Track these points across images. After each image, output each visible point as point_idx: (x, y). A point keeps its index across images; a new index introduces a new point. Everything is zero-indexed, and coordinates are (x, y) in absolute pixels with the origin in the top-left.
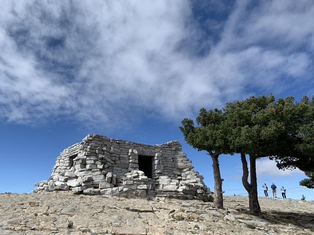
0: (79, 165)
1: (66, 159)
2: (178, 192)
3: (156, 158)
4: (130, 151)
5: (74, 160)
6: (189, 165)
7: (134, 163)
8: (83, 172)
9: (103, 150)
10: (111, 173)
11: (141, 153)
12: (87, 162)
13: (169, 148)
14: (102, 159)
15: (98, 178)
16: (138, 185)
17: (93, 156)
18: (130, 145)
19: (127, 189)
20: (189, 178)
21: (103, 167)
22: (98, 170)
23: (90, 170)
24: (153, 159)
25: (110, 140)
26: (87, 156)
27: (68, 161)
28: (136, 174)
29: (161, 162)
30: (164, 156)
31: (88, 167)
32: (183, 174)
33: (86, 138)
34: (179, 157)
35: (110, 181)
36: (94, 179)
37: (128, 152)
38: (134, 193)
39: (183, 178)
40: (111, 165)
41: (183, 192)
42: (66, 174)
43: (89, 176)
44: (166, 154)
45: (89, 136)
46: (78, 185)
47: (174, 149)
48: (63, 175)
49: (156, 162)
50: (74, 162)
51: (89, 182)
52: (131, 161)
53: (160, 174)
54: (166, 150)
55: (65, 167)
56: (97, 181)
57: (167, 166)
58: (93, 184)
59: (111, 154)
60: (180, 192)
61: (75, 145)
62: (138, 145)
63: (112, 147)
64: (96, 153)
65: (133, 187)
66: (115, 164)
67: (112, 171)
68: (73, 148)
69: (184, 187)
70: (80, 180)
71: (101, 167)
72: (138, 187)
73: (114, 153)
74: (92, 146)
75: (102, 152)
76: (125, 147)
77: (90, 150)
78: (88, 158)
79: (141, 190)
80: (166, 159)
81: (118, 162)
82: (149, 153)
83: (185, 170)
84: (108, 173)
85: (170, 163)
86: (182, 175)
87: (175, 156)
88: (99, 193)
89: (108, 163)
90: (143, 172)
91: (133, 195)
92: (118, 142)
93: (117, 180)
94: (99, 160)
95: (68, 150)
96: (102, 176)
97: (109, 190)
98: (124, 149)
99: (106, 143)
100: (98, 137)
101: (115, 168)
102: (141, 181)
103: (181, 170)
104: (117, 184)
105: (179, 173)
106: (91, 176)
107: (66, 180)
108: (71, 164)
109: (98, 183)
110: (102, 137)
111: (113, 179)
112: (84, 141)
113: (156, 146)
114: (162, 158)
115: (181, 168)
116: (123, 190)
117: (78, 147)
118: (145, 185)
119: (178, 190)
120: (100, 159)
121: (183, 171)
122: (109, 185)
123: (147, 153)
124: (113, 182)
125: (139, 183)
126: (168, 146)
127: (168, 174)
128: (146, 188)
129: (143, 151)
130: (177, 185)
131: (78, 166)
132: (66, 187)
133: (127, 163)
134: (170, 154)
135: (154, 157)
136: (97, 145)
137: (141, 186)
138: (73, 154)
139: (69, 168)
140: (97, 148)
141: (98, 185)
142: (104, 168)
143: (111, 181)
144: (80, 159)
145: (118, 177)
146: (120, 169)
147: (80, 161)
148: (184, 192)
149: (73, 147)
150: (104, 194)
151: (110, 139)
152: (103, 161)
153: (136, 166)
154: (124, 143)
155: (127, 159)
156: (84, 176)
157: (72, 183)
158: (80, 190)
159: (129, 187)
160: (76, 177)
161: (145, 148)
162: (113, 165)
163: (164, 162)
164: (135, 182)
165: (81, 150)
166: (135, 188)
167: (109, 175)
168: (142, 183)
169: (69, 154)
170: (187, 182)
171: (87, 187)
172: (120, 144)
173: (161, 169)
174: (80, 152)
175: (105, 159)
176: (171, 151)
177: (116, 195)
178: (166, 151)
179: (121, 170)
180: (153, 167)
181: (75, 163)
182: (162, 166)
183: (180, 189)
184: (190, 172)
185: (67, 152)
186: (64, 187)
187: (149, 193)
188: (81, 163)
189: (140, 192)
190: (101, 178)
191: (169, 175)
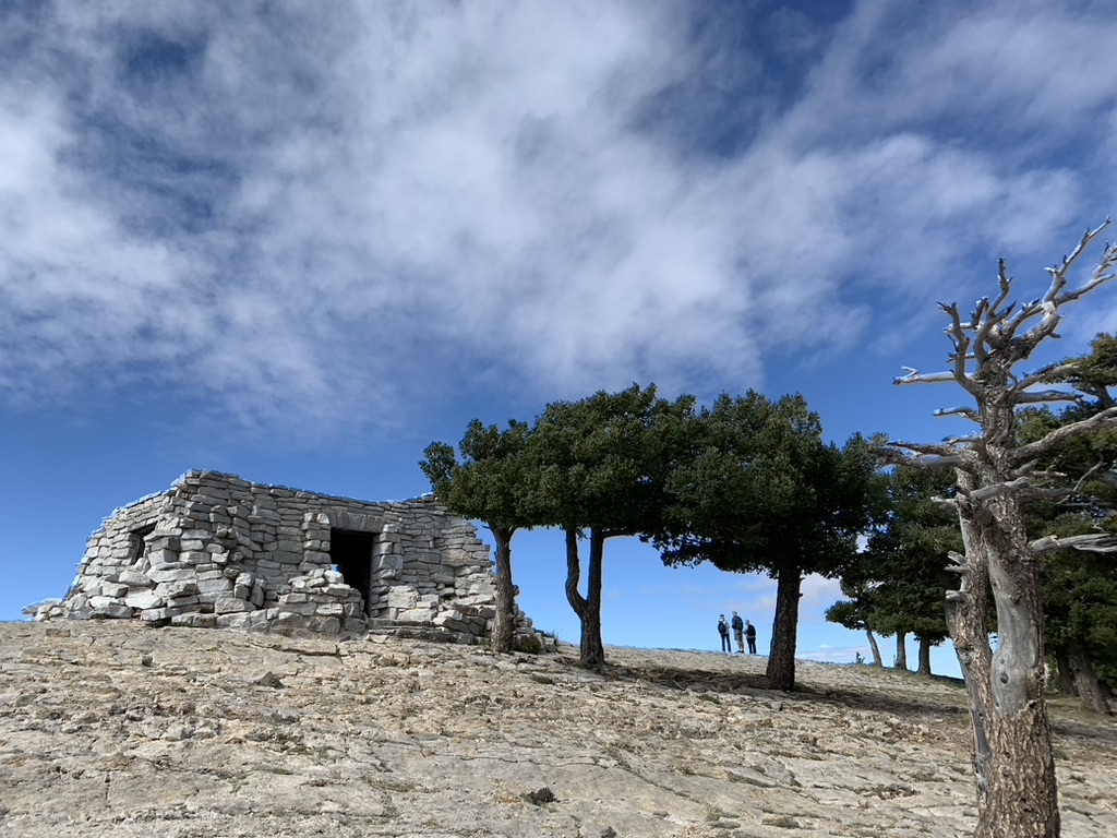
0: (161, 553)
1: (121, 537)
2: (434, 625)
3: (382, 537)
4: (308, 517)
5: (146, 538)
6: (480, 557)
7: (319, 550)
8: (172, 571)
9: (228, 514)
10: (248, 576)
11: (341, 522)
12: (184, 544)
13: (426, 511)
14: (226, 536)
15: (213, 587)
16: (318, 604)
17: (199, 529)
18: (310, 501)
19: (288, 614)
20: (476, 592)
21: (229, 558)
22: (214, 565)
23: (192, 566)
24: (376, 541)
25: (249, 488)
26: (184, 529)
27: (127, 543)
28: (321, 580)
29: (397, 548)
30: (408, 532)
31: (185, 557)
32: (459, 582)
33: (181, 480)
34: (454, 534)
35: (246, 594)
36: (201, 589)
37: (303, 521)
38: (308, 624)
39: (458, 592)
40: (250, 555)
41: (446, 624)
42: (124, 576)
43: (189, 582)
44: (413, 526)
45: (190, 474)
46: (158, 604)
47: (442, 513)
48: (113, 580)
49: (384, 547)
50: (147, 544)
51: (188, 597)
52: (309, 544)
53: (393, 582)
54: (417, 515)
55: (117, 561)
56: (210, 594)
57: (417, 560)
58: (199, 603)
59: (251, 524)
60: (440, 626)
61: (147, 497)
62: (332, 502)
63: (255, 507)
64: (208, 521)
65: (305, 611)
66: (264, 551)
67: (254, 571)
68: (141, 507)
69: (450, 613)
70: (162, 592)
71: (223, 559)
72: (319, 611)
73: (261, 521)
74: (197, 502)
75: (227, 520)
76: (294, 505)
77: (193, 513)
78: (185, 536)
79: (327, 616)
80: (414, 540)
81: (272, 547)
82: (363, 524)
83: (468, 570)
84: (242, 574)
85: (427, 550)
86: (456, 585)
87: (443, 531)
88: (215, 624)
89: (242, 548)
90: (339, 575)
91: (306, 630)
92: (272, 491)
93: (265, 594)
94: (218, 541)
95: (127, 511)
96: (225, 583)
97: (243, 616)
98: (289, 511)
99: (237, 494)
100: (215, 477)
101: (261, 563)
102: (327, 594)
103: (456, 570)
104: (267, 603)
105: (449, 579)
106: (195, 582)
107: (123, 593)
108: (138, 551)
109: (211, 600)
110: (228, 477)
111: (254, 591)
112: (175, 488)
113: (387, 503)
114: (404, 537)
115: (457, 565)
116: (277, 617)
117: (159, 504)
118: (339, 606)
119: (435, 620)
120: (220, 538)
121: (462, 573)
122: (241, 605)
123: (359, 523)
124: (253, 598)
125: (322, 600)
126: (422, 505)
127: (418, 582)
128: (340, 612)
129: (345, 517)
130: (432, 608)
131: (157, 557)
132: (123, 609)
133: (297, 548)
134: (426, 526)
135: (380, 534)
136: (212, 501)
137: (327, 606)
138: (143, 524)
139: (129, 561)
140: (213, 509)
141: (213, 604)
142: (230, 561)
143: (248, 594)
144: (162, 537)
145: (268, 587)
146: (277, 565)
147: (165, 543)
148: (450, 625)
149: (143, 503)
150: (227, 626)
151: (249, 483)
152: (229, 543)
153: (323, 557)
154: (291, 494)
155: (299, 539)
156: (175, 581)
157: (141, 600)
158: (163, 617)
159: (295, 610)
160: (153, 585)
161: (355, 510)
162: (257, 555)
163: (406, 549)
164: (311, 598)
165: (166, 512)
166: (312, 613)
167: (244, 579)
168: (331, 599)
169: (128, 524)
170: (466, 602)
171: (182, 609)
172: (278, 496)
173: (397, 567)
174: (164, 519)
175: (235, 538)
176: (429, 519)
177: (259, 630)
178: (416, 518)
179: (279, 568)
180: (374, 562)
181: (150, 547)
182: (400, 561)
183: (439, 620)
184: (481, 575)
185: (123, 517)
186: (118, 609)
187: (347, 624)
188: (166, 549)
189: (323, 623)
190: (222, 588)
191: (421, 584)
